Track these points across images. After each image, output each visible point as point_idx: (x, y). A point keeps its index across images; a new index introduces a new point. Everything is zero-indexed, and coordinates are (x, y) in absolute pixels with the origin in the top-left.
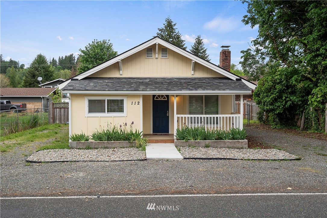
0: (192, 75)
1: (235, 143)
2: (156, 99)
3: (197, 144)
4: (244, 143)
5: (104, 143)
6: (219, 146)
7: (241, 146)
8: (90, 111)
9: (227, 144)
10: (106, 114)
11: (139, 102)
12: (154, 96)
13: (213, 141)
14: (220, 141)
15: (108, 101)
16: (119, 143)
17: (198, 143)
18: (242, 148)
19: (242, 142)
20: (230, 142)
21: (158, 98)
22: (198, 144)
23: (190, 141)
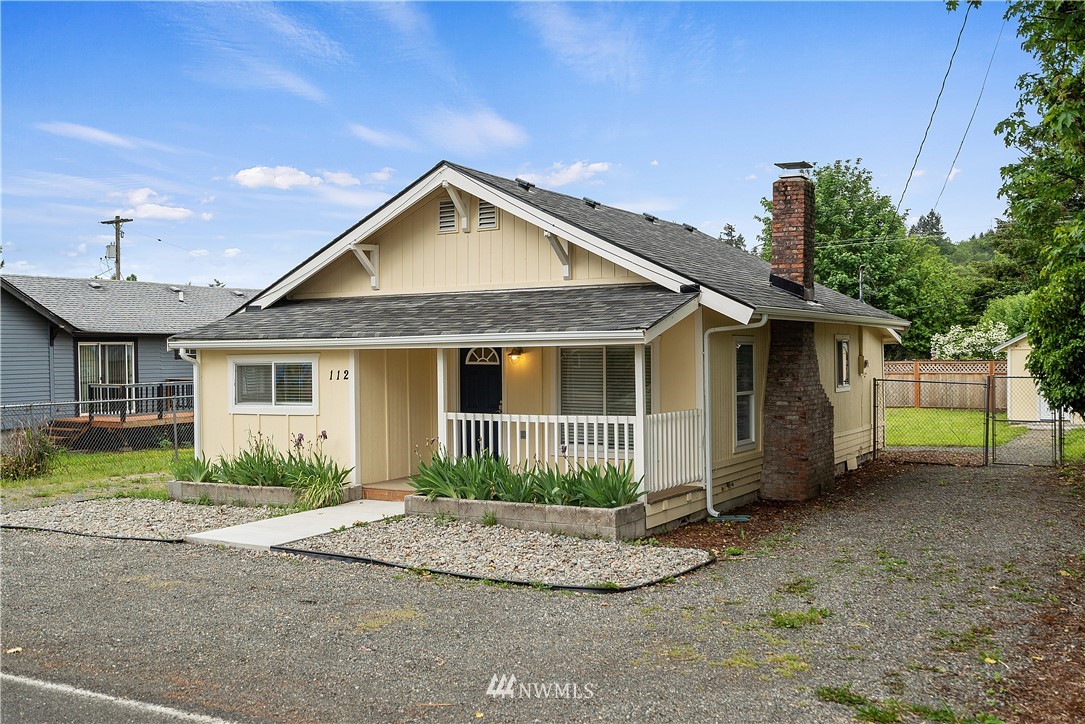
0: (566, 278)
1: (574, 515)
2: (470, 361)
3: (462, 512)
4: (603, 519)
5: (238, 489)
6: (526, 525)
7: (594, 530)
8: (242, 398)
9: (551, 518)
10: (272, 408)
11: (346, 372)
12: (464, 352)
13: (509, 506)
14: (528, 507)
15: (278, 367)
16: (272, 491)
17: (464, 507)
18: (597, 537)
19: (597, 517)
20: (560, 513)
21: (476, 360)
22: (467, 511)
23: (445, 499)
